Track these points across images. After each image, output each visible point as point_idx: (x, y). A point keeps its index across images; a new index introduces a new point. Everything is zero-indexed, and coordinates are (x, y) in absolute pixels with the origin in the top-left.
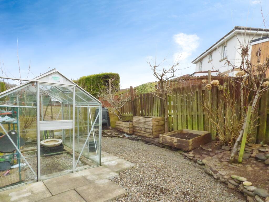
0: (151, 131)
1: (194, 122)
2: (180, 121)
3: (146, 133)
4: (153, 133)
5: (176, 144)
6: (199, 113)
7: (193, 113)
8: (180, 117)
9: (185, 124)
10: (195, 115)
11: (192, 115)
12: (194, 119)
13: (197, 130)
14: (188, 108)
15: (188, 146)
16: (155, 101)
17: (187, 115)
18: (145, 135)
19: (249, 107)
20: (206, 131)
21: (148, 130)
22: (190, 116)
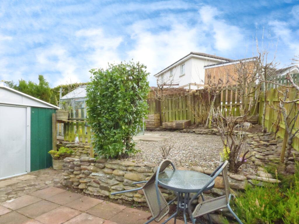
0: (153, 123)
1: (180, 116)
2: (170, 116)
3: (149, 125)
4: (154, 124)
5: (174, 127)
6: (183, 110)
7: (180, 110)
8: (170, 113)
9: (174, 117)
10: (181, 111)
11: (179, 111)
12: (180, 114)
13: (182, 120)
14: (176, 107)
15: (182, 126)
16: (151, 104)
17: (175, 112)
18: (148, 126)
19: (212, 102)
20: (188, 119)
21: (151, 123)
22: (177, 112)
